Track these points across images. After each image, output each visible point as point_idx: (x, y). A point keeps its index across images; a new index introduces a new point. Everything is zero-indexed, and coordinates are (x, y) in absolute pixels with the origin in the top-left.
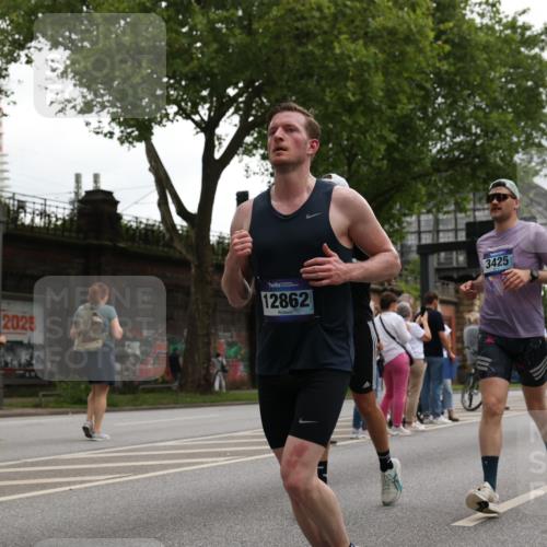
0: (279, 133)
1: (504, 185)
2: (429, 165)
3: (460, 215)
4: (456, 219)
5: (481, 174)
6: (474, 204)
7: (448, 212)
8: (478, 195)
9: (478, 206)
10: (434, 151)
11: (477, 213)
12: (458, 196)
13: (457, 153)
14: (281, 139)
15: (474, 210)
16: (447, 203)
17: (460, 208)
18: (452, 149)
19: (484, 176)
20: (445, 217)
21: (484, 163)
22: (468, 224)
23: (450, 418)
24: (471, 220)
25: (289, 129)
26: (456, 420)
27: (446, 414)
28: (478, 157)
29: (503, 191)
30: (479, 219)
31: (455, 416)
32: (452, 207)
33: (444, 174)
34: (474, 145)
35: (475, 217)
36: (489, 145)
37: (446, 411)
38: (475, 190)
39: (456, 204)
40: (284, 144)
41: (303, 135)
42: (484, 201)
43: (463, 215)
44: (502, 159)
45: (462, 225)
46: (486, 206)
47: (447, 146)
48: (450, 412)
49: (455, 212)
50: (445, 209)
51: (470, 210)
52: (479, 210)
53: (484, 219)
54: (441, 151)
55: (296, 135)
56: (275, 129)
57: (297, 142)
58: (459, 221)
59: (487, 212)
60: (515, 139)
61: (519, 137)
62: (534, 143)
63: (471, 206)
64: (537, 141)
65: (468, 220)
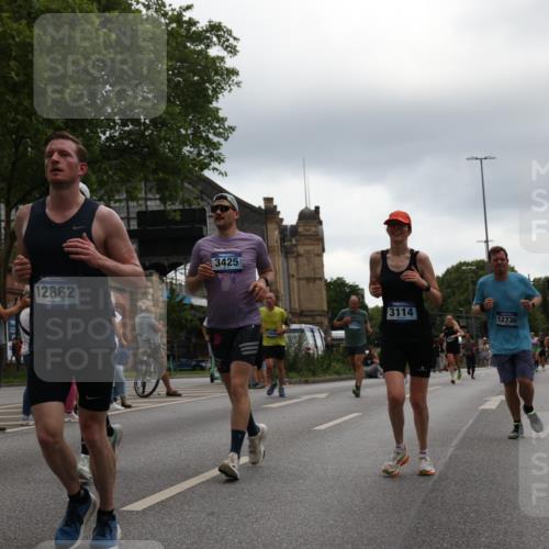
0: (55, 157)
1: (225, 198)
2: (98, 152)
3: (132, 204)
4: (128, 208)
5: (151, 164)
6: (146, 194)
7: (120, 201)
8: (149, 184)
9: (150, 196)
10: (103, 137)
11: (149, 203)
12: (129, 185)
13: (126, 143)
14: (58, 162)
15: (146, 199)
16: (118, 192)
17: (131, 197)
18: (121, 137)
19: (153, 166)
20: (117, 205)
21: (154, 152)
22: (139, 213)
23: (123, 405)
24: (143, 209)
25: (64, 153)
26: (129, 407)
27: (119, 401)
28: (147, 146)
29: (225, 203)
30: (150, 209)
31: (128, 402)
32: (125, 196)
33: (114, 162)
34: (143, 135)
35: (146, 207)
36: (158, 136)
37: (118, 398)
38: (146, 180)
39: (127, 192)
40: (60, 166)
41: (74, 159)
42: (154, 190)
43: (135, 204)
44: (171, 150)
45: (133, 215)
46: (158, 196)
47: (117, 134)
48: (123, 399)
49: (127, 200)
50: (117, 197)
51: (141, 199)
52: (151, 199)
53: (155, 209)
54: (111, 138)
55: (69, 159)
56: (51, 153)
57: (70, 165)
58: (131, 210)
59: (158, 202)
60: (183, 132)
61: (186, 130)
62: (201, 137)
63: (142, 195)
64: (204, 134)
65: (140, 209)
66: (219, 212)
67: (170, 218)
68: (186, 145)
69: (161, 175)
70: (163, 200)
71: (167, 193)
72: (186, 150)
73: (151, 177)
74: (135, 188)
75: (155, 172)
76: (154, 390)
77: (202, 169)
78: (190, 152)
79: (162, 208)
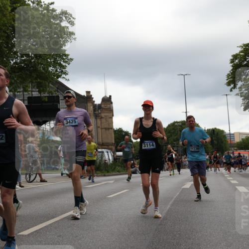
1: (70, 92)
3: (25, 93)
5: (34, 75)
6: (32, 89)
7: (19, 92)
8: (33, 85)
9: (34, 90)
10: (12, 62)
11: (33, 93)
12: (24, 84)
13: (23, 65)
15: (32, 91)
16: (19, 88)
17: (25, 90)
18: (21, 63)
20: (19, 93)
21: (36, 70)
22: (28, 98)
23: (20, 186)
24: (31, 96)
26: (23, 187)
27: (18, 184)
28: (32, 67)
29: (70, 95)
30: (34, 96)
31: (22, 185)
32: (22, 90)
33: (17, 74)
34: (31, 61)
35: (32, 94)
36: (38, 62)
37: (18, 183)
38: (32, 82)
39: (23, 88)
41: (4, 77)
42: (35, 87)
43: (27, 93)
44: (44, 69)
45: (26, 98)
46: (37, 90)
47: (18, 61)
48: (20, 183)
49: (23, 91)
50: (18, 90)
51: (30, 91)
52: (34, 91)
53: (36, 96)
54: (16, 63)
58: (25, 96)
59: (37, 93)
60: (49, 61)
61: (51, 60)
62: (57, 63)
63: (30, 89)
64: (59, 62)
65: (29, 96)
66: (67, 99)
67: (43, 100)
68: (51, 67)
69: (39, 80)
70: (40, 92)
71: (41, 89)
72: (51, 69)
73: (34, 81)
74: (27, 86)
75: (36, 79)
76: (34, 179)
77: (58, 78)
78: (52, 70)
79: (39, 95)
